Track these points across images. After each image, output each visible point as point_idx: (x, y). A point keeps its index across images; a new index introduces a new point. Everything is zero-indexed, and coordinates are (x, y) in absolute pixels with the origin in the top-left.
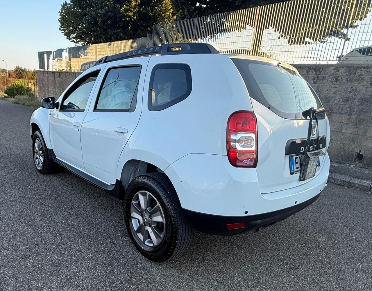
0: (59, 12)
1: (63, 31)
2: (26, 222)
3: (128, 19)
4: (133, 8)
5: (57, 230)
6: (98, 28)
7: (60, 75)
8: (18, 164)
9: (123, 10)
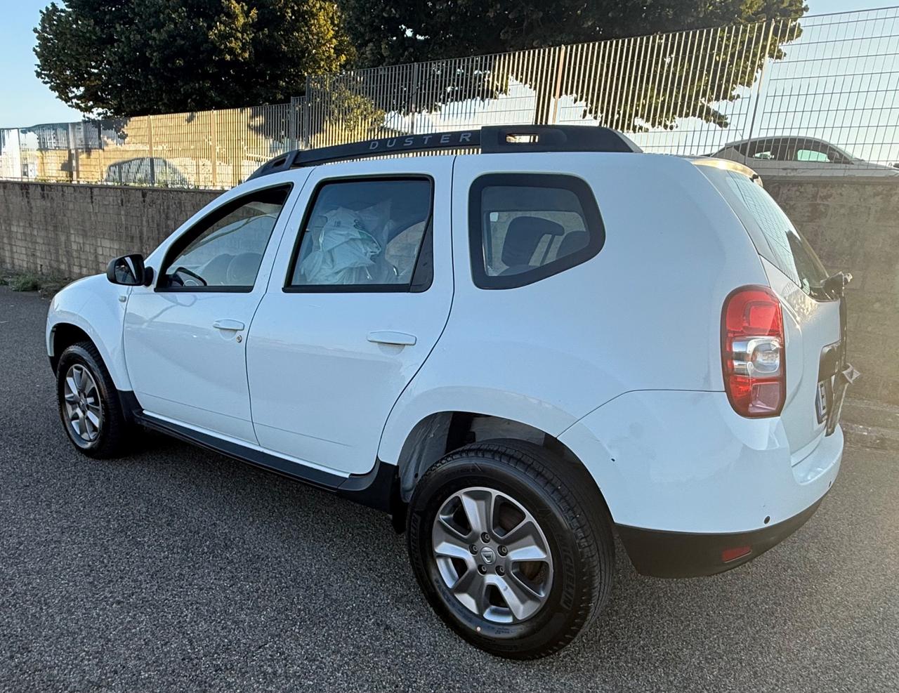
0: (35, 30)
1: (47, 80)
2: (120, 598)
3: (228, 57)
4: (239, 31)
5: (218, 610)
6: (150, 77)
7: (45, 192)
8: (10, 435)
9: (215, 34)
